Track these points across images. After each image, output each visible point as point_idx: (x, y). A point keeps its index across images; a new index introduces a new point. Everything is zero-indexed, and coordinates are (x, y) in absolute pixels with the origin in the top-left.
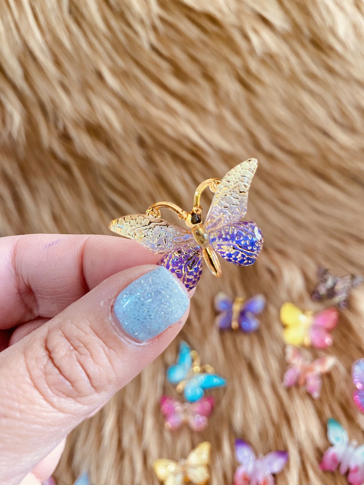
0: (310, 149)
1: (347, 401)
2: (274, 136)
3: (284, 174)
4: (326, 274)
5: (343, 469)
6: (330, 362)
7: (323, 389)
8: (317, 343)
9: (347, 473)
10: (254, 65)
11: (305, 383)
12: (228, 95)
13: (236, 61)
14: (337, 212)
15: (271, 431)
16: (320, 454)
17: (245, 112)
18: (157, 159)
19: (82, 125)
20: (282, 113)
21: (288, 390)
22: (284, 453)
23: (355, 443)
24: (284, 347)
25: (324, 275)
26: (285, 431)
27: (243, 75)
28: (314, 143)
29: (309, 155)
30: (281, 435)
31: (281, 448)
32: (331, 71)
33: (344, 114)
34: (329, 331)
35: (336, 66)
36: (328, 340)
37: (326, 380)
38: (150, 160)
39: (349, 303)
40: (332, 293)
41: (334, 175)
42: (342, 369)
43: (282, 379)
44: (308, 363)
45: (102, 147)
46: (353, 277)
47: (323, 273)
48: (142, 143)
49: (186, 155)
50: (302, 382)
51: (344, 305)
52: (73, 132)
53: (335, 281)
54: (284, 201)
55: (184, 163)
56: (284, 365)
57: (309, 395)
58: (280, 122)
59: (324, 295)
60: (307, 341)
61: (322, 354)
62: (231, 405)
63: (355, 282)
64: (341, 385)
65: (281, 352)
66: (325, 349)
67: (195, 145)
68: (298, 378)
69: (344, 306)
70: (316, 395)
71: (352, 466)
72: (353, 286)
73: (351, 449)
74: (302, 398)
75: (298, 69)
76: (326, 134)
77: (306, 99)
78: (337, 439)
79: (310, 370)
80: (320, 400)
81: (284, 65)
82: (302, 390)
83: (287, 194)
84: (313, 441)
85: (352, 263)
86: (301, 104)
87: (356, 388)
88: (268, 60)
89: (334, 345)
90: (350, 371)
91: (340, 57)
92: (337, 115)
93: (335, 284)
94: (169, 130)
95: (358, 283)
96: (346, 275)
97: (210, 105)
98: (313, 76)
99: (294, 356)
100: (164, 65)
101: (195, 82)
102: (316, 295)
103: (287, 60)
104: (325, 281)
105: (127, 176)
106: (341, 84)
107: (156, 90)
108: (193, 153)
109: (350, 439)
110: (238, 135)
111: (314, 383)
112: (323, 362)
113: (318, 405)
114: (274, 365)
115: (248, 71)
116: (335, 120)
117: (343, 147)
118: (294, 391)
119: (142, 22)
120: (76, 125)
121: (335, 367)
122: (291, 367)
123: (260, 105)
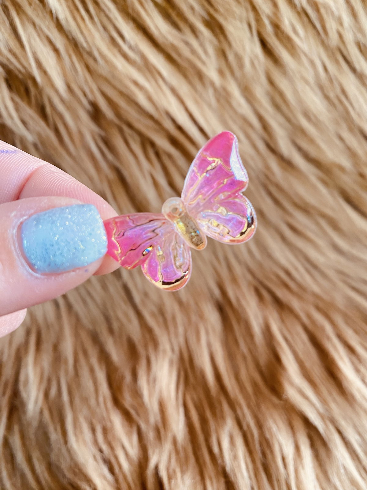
108: (174, 142)
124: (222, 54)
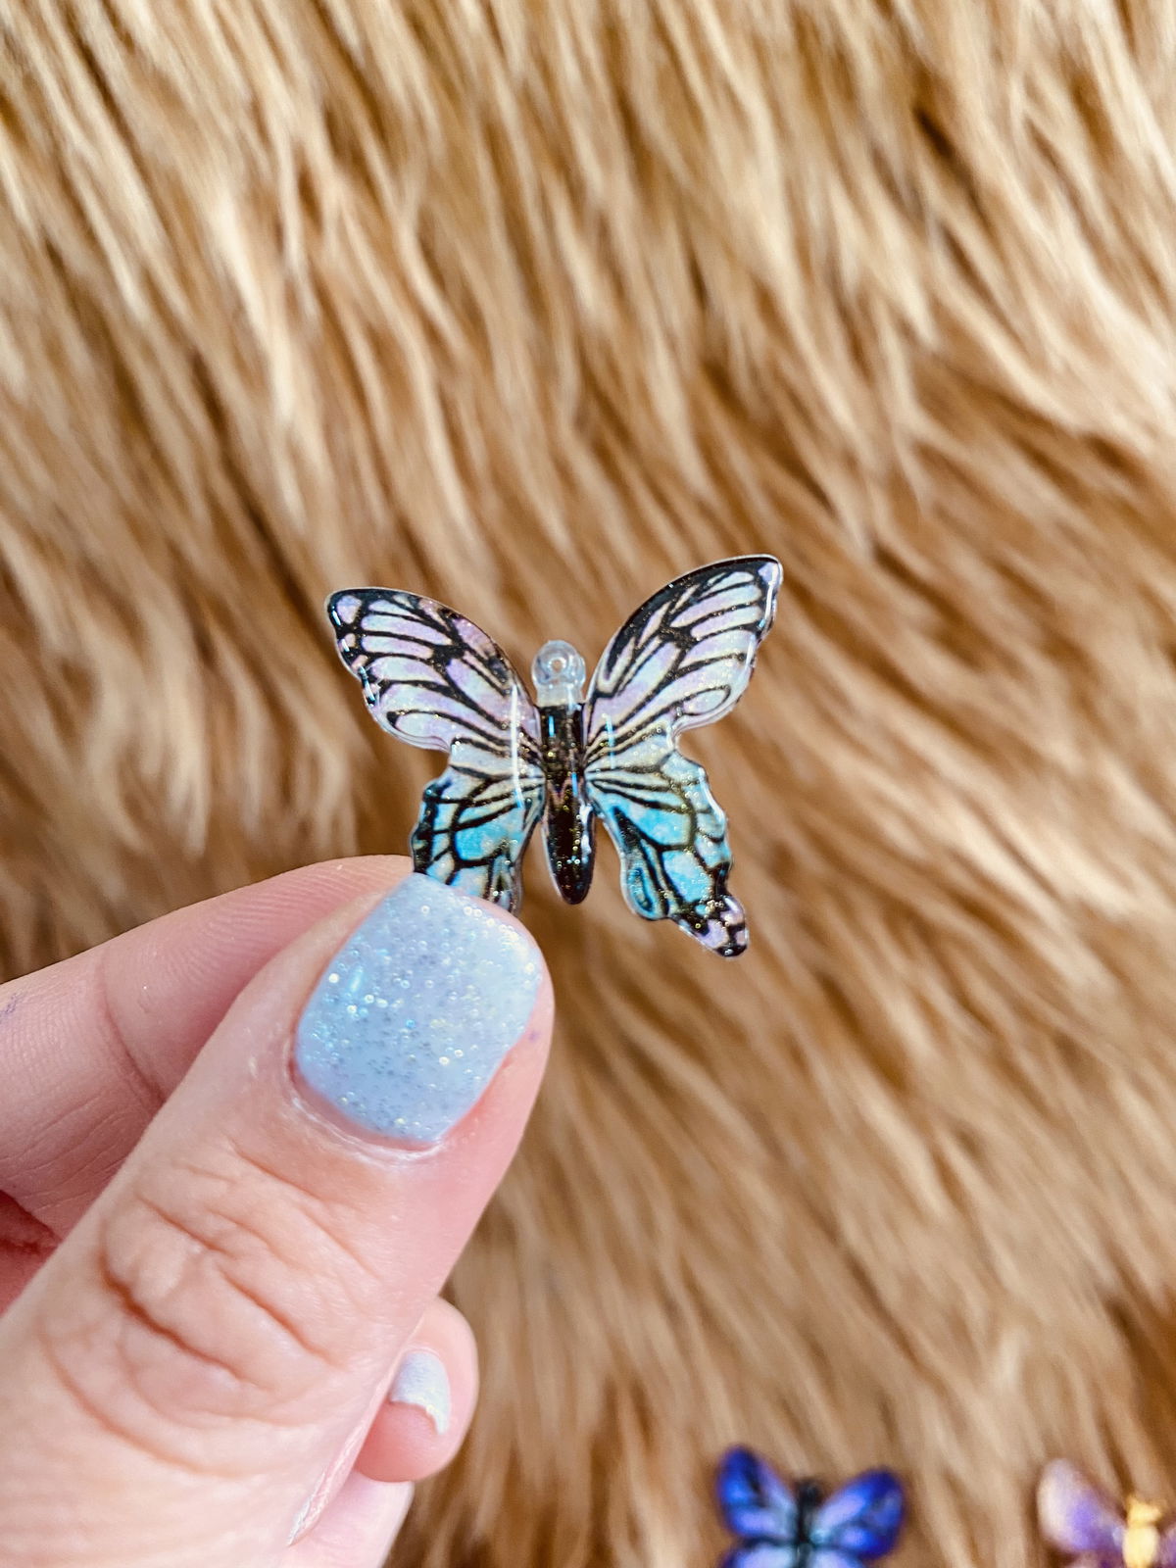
97: (1060, 746)
119: (850, 462)
124: (1083, 704)
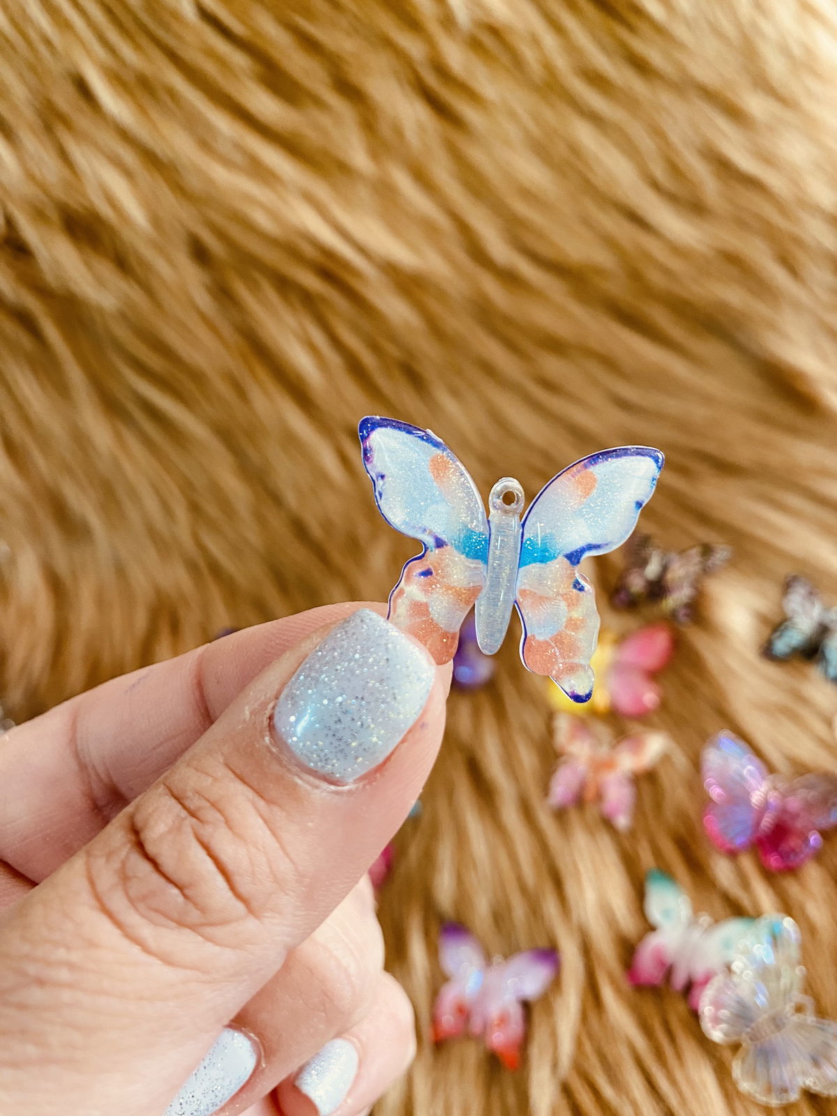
0: (601, 257)
1: (691, 830)
2: (515, 228)
3: (543, 318)
4: (644, 547)
5: (679, 980)
6: (655, 745)
7: (638, 809)
8: (626, 703)
9: (690, 988)
10: (456, 57)
11: (599, 797)
12: (398, 131)
13: (413, 47)
14: (671, 405)
15: (519, 911)
16: (628, 950)
17: (442, 172)
18: (241, 290)
19: (54, 215)
20: (532, 172)
21: (560, 815)
22: (550, 954)
23: (705, 919)
24: (550, 716)
25: (640, 550)
26: (551, 907)
27: (431, 80)
28: (610, 242)
29: (599, 271)
30: (542, 917)
31: (543, 943)
32: (640, 65)
33: (675, 169)
34: (653, 675)
35: (653, 55)
36: (650, 697)
37: (646, 788)
38: (223, 293)
39: (697, 610)
40: (657, 589)
41: (661, 317)
42: (681, 760)
43: (546, 790)
44: (604, 751)
45: (106, 269)
46: (707, 550)
47: (638, 545)
48: (200, 253)
49: (311, 281)
50: (590, 794)
51: (687, 615)
52: (30, 233)
53: (664, 562)
54: (549, 385)
55: (308, 301)
56: (550, 757)
57: (607, 823)
58: (527, 194)
59: (639, 595)
60: (601, 700)
61: (635, 728)
62: (429, 859)
63: (710, 563)
64: (676, 793)
65: (543, 728)
66: (643, 718)
67: (329, 254)
68: (582, 787)
69: (685, 617)
70: (622, 821)
71: (699, 971)
72: (706, 571)
73: (696, 935)
74: (590, 831)
75: (561, 63)
76: (636, 219)
77: (585, 134)
78: (667, 913)
79: (608, 765)
80: (632, 833)
81: (529, 54)
82: (592, 812)
83: (553, 366)
84: (611, 921)
85: (703, 517)
86: (575, 150)
87: (711, 800)
88: (488, 40)
89: (663, 706)
90: (697, 764)
91: (659, 30)
92: (659, 172)
93: (665, 569)
94: (261, 220)
95: (717, 562)
96: (691, 547)
98: (597, 80)
99: (573, 737)
100: (239, 59)
101: (318, 102)
102: (623, 596)
103: (535, 41)
104: (643, 563)
105: (171, 336)
106: (666, 98)
107: (222, 123)
109: (696, 911)
110: (430, 229)
111: (618, 795)
112: (637, 745)
113: (627, 844)
114: (528, 759)
115: (441, 70)
116: (655, 186)
117: (677, 250)
118: (574, 816)
120: (39, 215)
121: (666, 758)
122: (565, 762)
123: (476, 155)
